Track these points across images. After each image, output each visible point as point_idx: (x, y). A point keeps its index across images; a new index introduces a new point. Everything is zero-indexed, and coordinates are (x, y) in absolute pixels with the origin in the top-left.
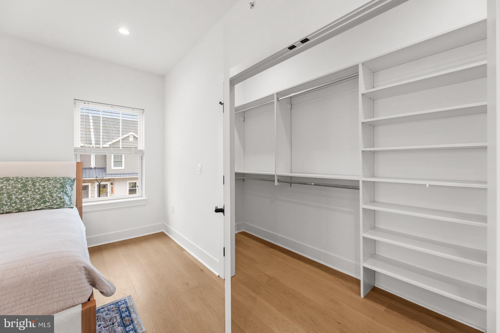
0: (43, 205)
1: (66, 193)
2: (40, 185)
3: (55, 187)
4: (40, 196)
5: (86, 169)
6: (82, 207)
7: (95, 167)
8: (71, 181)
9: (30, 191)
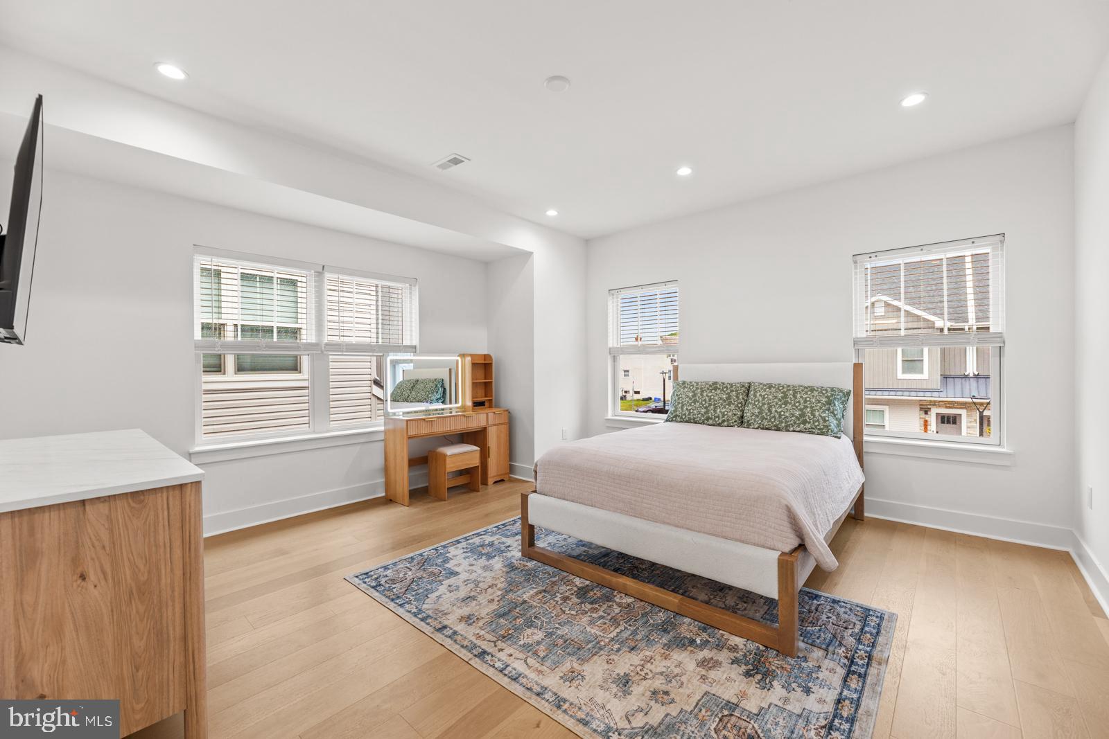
0: (802, 425)
1: (833, 413)
2: (801, 397)
3: (819, 402)
4: (800, 412)
5: (954, 377)
6: (862, 442)
7: (976, 373)
8: (844, 394)
9: (790, 403)
